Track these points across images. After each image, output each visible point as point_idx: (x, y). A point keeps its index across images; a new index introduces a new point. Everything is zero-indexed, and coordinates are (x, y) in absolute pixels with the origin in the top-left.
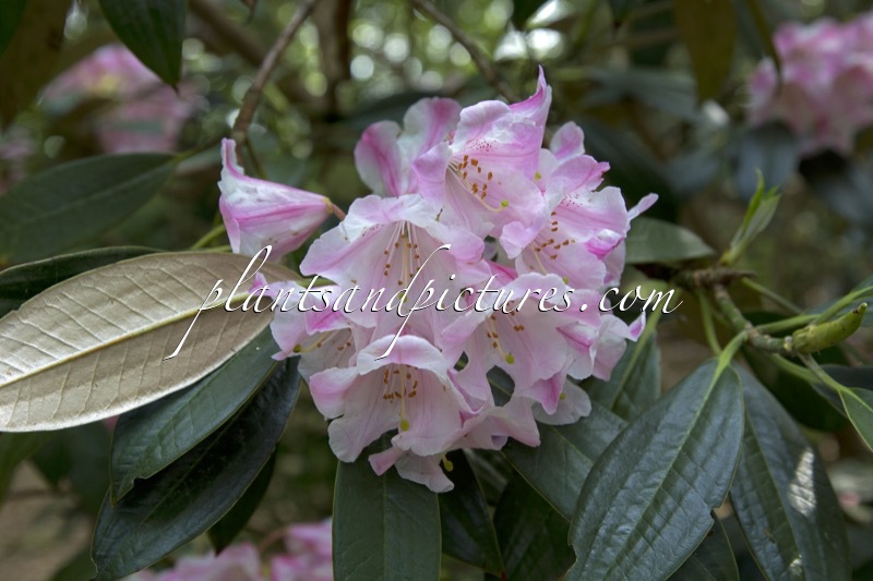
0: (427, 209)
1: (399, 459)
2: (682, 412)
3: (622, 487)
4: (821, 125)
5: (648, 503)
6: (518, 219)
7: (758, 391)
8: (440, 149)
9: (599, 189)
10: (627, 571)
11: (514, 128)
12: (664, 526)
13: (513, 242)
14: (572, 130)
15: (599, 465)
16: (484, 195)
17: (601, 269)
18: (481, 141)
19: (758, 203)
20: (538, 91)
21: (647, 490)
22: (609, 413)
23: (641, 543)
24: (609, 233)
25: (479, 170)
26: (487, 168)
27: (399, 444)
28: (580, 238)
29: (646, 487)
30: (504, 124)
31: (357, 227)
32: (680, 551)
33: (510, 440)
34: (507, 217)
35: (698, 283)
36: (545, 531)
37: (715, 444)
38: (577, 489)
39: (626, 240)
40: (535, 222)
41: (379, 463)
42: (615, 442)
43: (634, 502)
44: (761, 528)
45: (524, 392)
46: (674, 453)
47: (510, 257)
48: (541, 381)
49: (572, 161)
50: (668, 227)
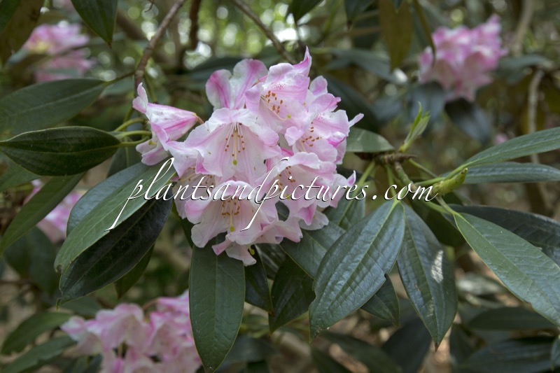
0: (251, 117)
1: (228, 248)
2: (374, 225)
3: (341, 262)
4: (457, 85)
5: (353, 270)
6: (294, 125)
7: (415, 217)
8: (258, 87)
9: (335, 111)
10: (341, 303)
11: (295, 78)
12: (361, 281)
13: (292, 137)
14: (321, 80)
15: (330, 252)
16: (278, 111)
17: (335, 152)
18: (278, 83)
19: (419, 120)
20: (305, 59)
21: (353, 264)
22: (337, 227)
23: (349, 289)
24: (339, 134)
25: (276, 99)
26: (280, 98)
27: (229, 238)
28: (325, 136)
29: (353, 262)
30: (291, 76)
31: (214, 124)
32: (368, 293)
33: (285, 239)
34: (290, 124)
35: (386, 161)
36: (301, 287)
37: (390, 241)
38: (318, 263)
39: (347, 138)
40: (303, 127)
41: (218, 249)
42: (339, 240)
43: (346, 269)
44: (413, 284)
45: (294, 214)
46: (368, 246)
47: (290, 145)
48: (304, 208)
49: (322, 96)
50: (371, 134)
